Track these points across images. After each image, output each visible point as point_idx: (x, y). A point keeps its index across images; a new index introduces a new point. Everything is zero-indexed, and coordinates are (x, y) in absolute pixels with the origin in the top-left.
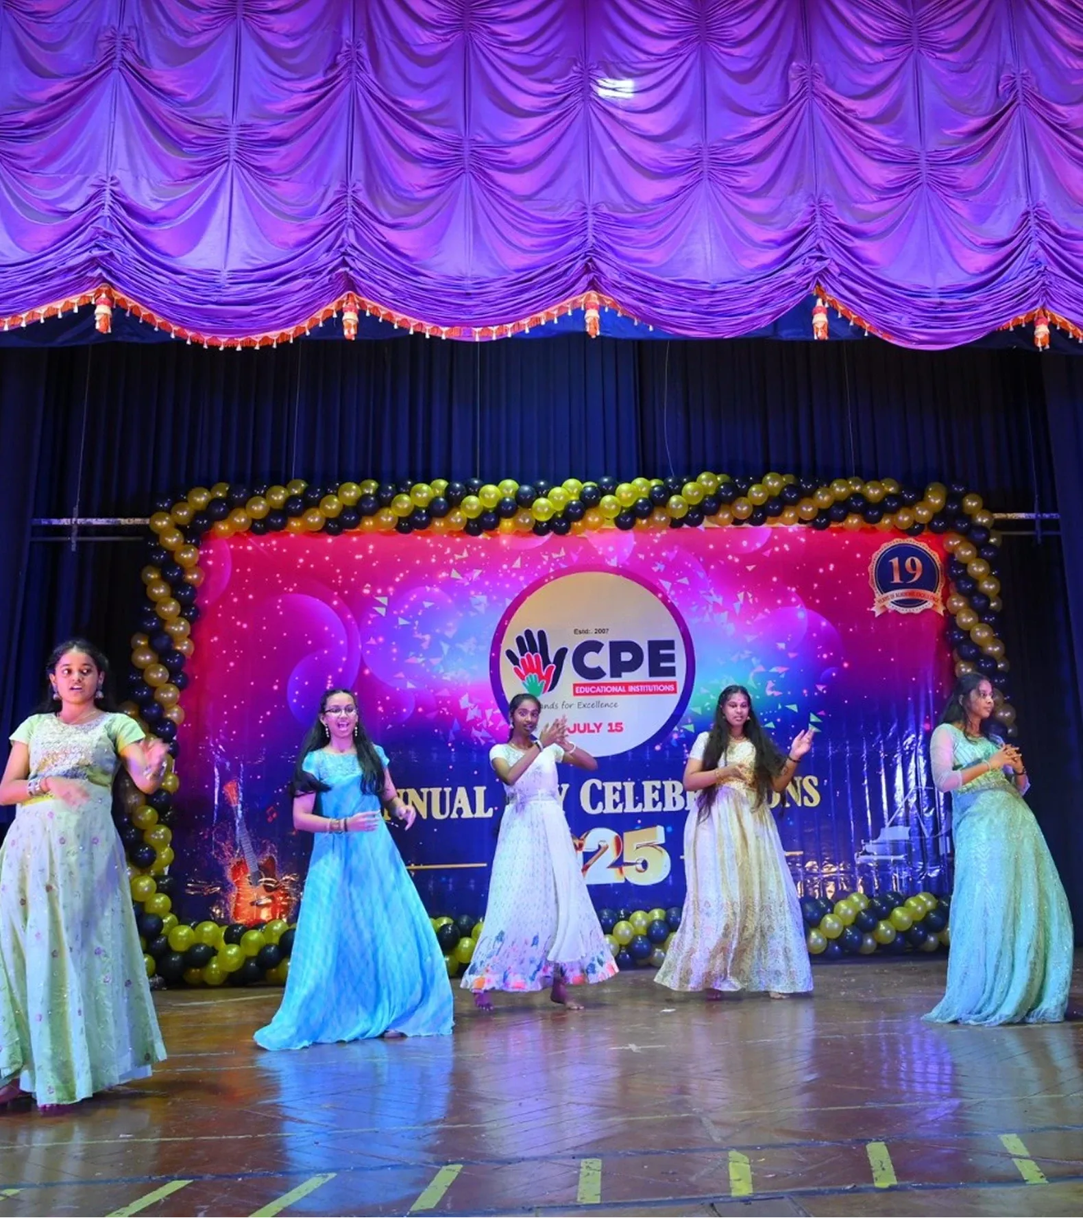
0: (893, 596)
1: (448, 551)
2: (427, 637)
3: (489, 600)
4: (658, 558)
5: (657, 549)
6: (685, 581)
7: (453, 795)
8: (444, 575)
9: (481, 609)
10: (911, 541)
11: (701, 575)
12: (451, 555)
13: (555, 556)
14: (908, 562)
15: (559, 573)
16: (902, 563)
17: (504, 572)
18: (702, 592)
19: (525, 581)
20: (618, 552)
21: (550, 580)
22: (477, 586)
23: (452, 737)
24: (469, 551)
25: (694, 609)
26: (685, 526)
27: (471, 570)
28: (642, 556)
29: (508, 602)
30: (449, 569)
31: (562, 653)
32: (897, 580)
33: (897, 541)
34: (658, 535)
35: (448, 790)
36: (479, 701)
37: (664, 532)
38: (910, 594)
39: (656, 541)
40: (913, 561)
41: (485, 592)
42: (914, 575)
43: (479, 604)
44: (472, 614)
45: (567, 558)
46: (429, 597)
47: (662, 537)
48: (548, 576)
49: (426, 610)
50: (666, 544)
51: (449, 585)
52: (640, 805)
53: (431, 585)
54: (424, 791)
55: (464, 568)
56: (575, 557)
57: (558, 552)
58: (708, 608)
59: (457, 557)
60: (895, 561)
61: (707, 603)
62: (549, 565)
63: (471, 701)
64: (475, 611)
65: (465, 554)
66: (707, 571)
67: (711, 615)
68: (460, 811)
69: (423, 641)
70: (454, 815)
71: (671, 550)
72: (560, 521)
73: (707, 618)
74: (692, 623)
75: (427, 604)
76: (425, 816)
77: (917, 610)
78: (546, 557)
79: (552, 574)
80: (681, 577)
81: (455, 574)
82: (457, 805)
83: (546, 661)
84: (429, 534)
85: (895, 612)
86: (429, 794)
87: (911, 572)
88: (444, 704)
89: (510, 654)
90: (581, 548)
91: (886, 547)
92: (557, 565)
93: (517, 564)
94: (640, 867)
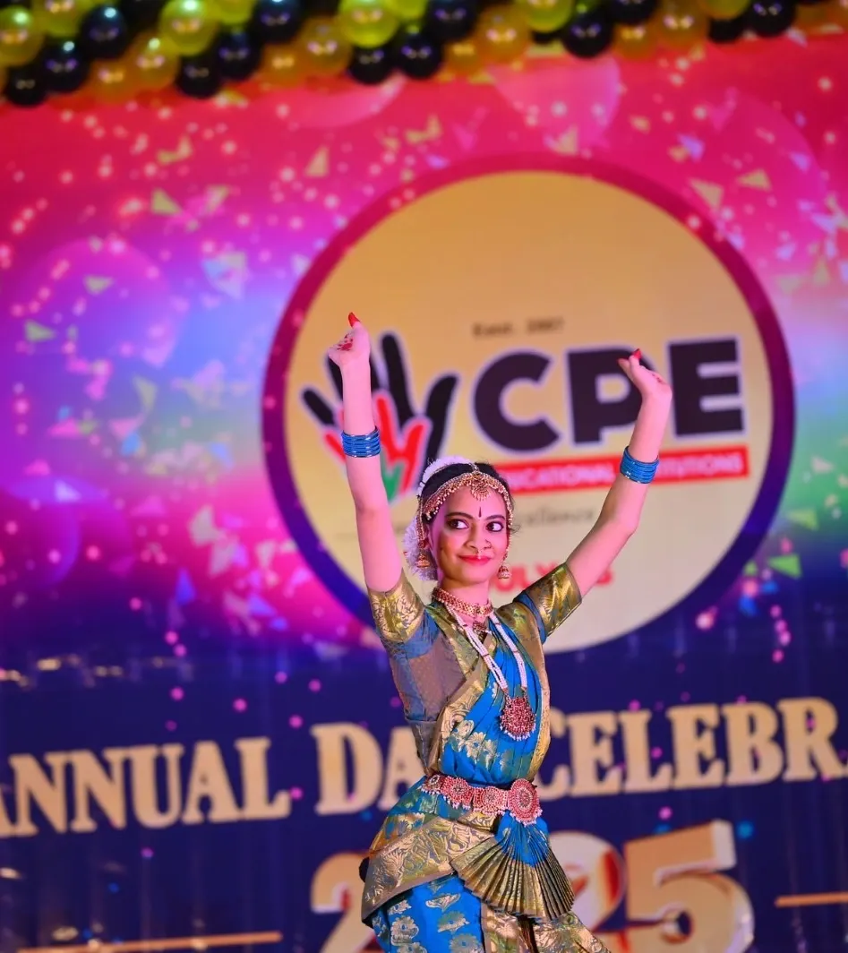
1: (141, 144)
2: (101, 368)
3: (253, 263)
4: (685, 124)
5: (682, 100)
6: (758, 180)
7: (186, 764)
8: (133, 206)
9: (233, 288)
11: (802, 161)
12: (149, 156)
13: (414, 137)
15: (428, 182)
17: (286, 187)
18: (805, 206)
19: (341, 209)
20: (579, 115)
21: (405, 202)
22: (220, 229)
23: (175, 616)
24: (195, 139)
25: (785, 252)
26: (750, 36)
27: (201, 191)
28: (641, 124)
29: (301, 265)
30: (144, 189)
31: (443, 390)
34: (683, 64)
35: (173, 752)
36: (238, 523)
37: (698, 54)
39: (677, 80)
41: (240, 240)
43: (227, 275)
44: (209, 302)
45: (446, 144)
46: (100, 265)
47: (696, 67)
48: (397, 191)
49: (95, 302)
50: (704, 84)
51: (147, 233)
52: (665, 771)
53: (103, 235)
54: (115, 756)
55: (183, 186)
56: (466, 139)
57: (421, 126)
58: (822, 250)
59: (166, 157)
61: (820, 235)
62: (399, 165)
63: (219, 522)
64: (215, 292)
65: (185, 150)
66: (816, 148)
67: (833, 266)
68: (205, 804)
69: (91, 377)
70: (193, 816)
71: (716, 100)
72: (416, 43)
73: (821, 275)
74: (783, 293)
75: (96, 284)
76: (117, 817)
78: (392, 144)
79: (412, 185)
80: (748, 169)
81: (162, 204)
82: (196, 790)
83: (405, 412)
84: (88, 106)
86: (127, 765)
88: (153, 536)
89: (313, 400)
90: (481, 112)
92: (421, 159)
93: (319, 165)
94: (671, 929)
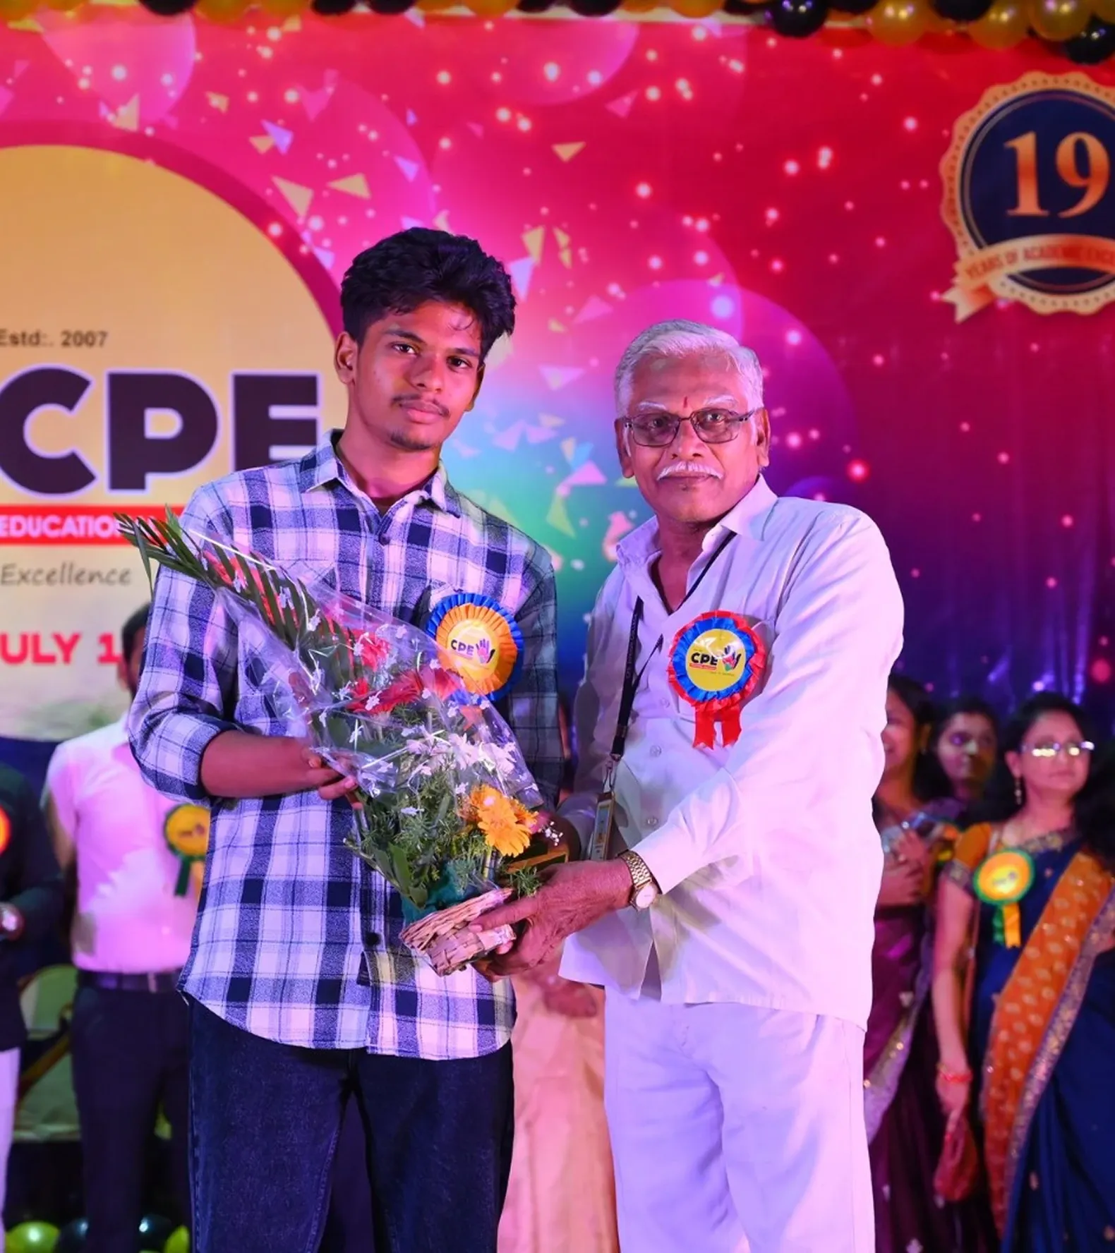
0: (1012, 257)
4: (273, 109)
5: (270, 78)
6: (356, 185)
10: (1078, 82)
11: (410, 168)
14: (1066, 149)
16: (1046, 153)
20: (143, 83)
26: (363, 9)
28: (218, 101)
32: (1028, 203)
33: (1033, 82)
34: (274, 34)
37: (294, 25)
38: (1069, 252)
39: (266, 53)
40: (1080, 149)
42: (1080, 194)
47: (287, 37)
60: (1025, 145)
66: (428, 153)
71: (313, 85)
77: (1087, 303)
80: (343, 172)
85: (1019, 308)
87: (1076, 181)
90: (20, 67)
91: (997, 98)
